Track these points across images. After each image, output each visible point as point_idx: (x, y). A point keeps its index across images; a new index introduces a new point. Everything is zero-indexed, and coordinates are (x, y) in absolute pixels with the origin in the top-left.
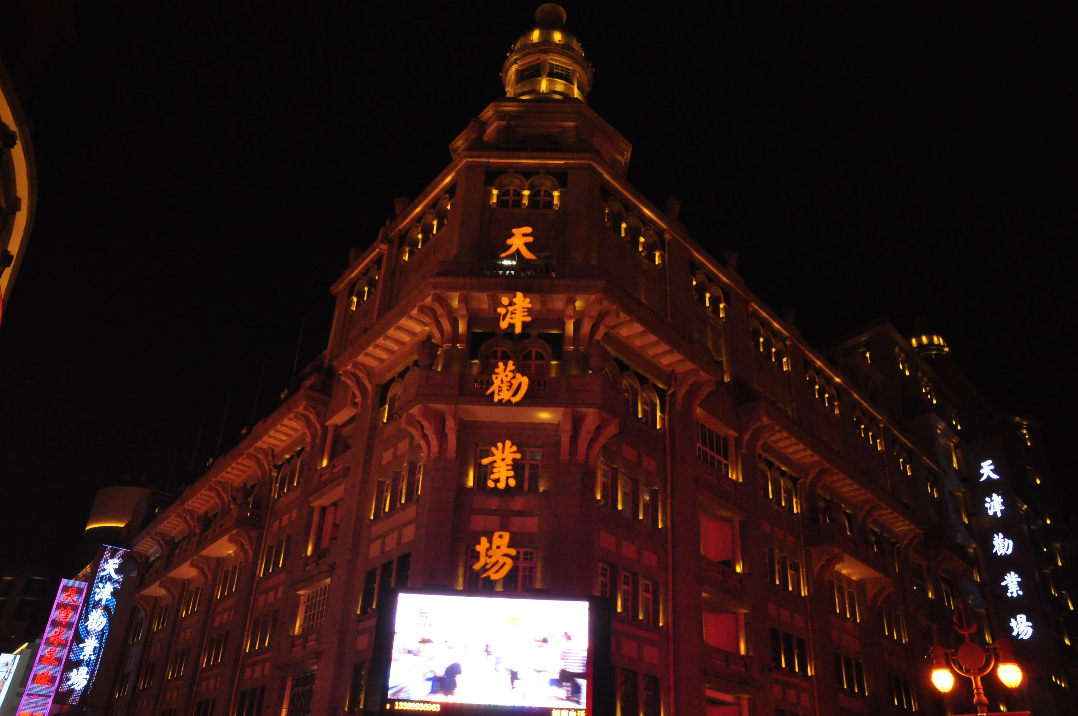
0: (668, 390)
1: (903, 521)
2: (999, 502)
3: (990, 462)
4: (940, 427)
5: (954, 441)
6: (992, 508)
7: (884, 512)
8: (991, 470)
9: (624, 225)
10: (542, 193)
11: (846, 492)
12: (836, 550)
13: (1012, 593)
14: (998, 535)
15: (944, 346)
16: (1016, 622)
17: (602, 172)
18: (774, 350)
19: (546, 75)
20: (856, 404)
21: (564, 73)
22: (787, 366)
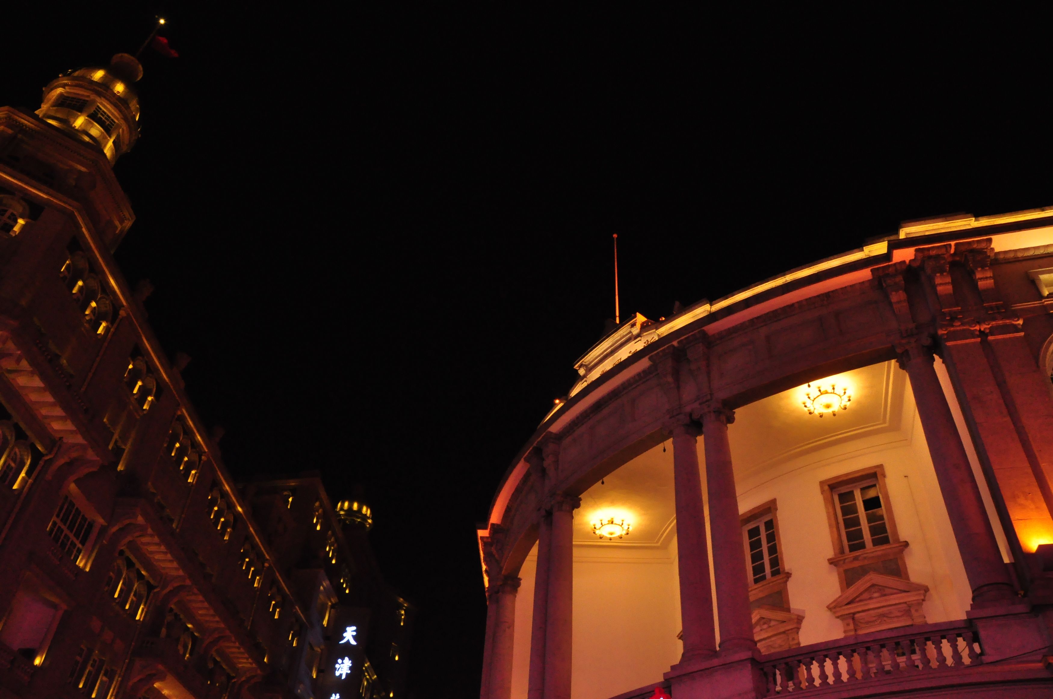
0: (47, 455)
1: (247, 659)
2: (348, 666)
3: (354, 628)
4: (324, 584)
5: (333, 601)
6: (340, 670)
7: (232, 644)
8: (353, 636)
9: (80, 283)
10: (8, 214)
11: (201, 615)
12: (161, 667)
14: (336, 695)
15: (369, 518)
17: (82, 225)
18: (186, 459)
19: (87, 115)
20: (248, 538)
21: (108, 123)
22: (193, 479)
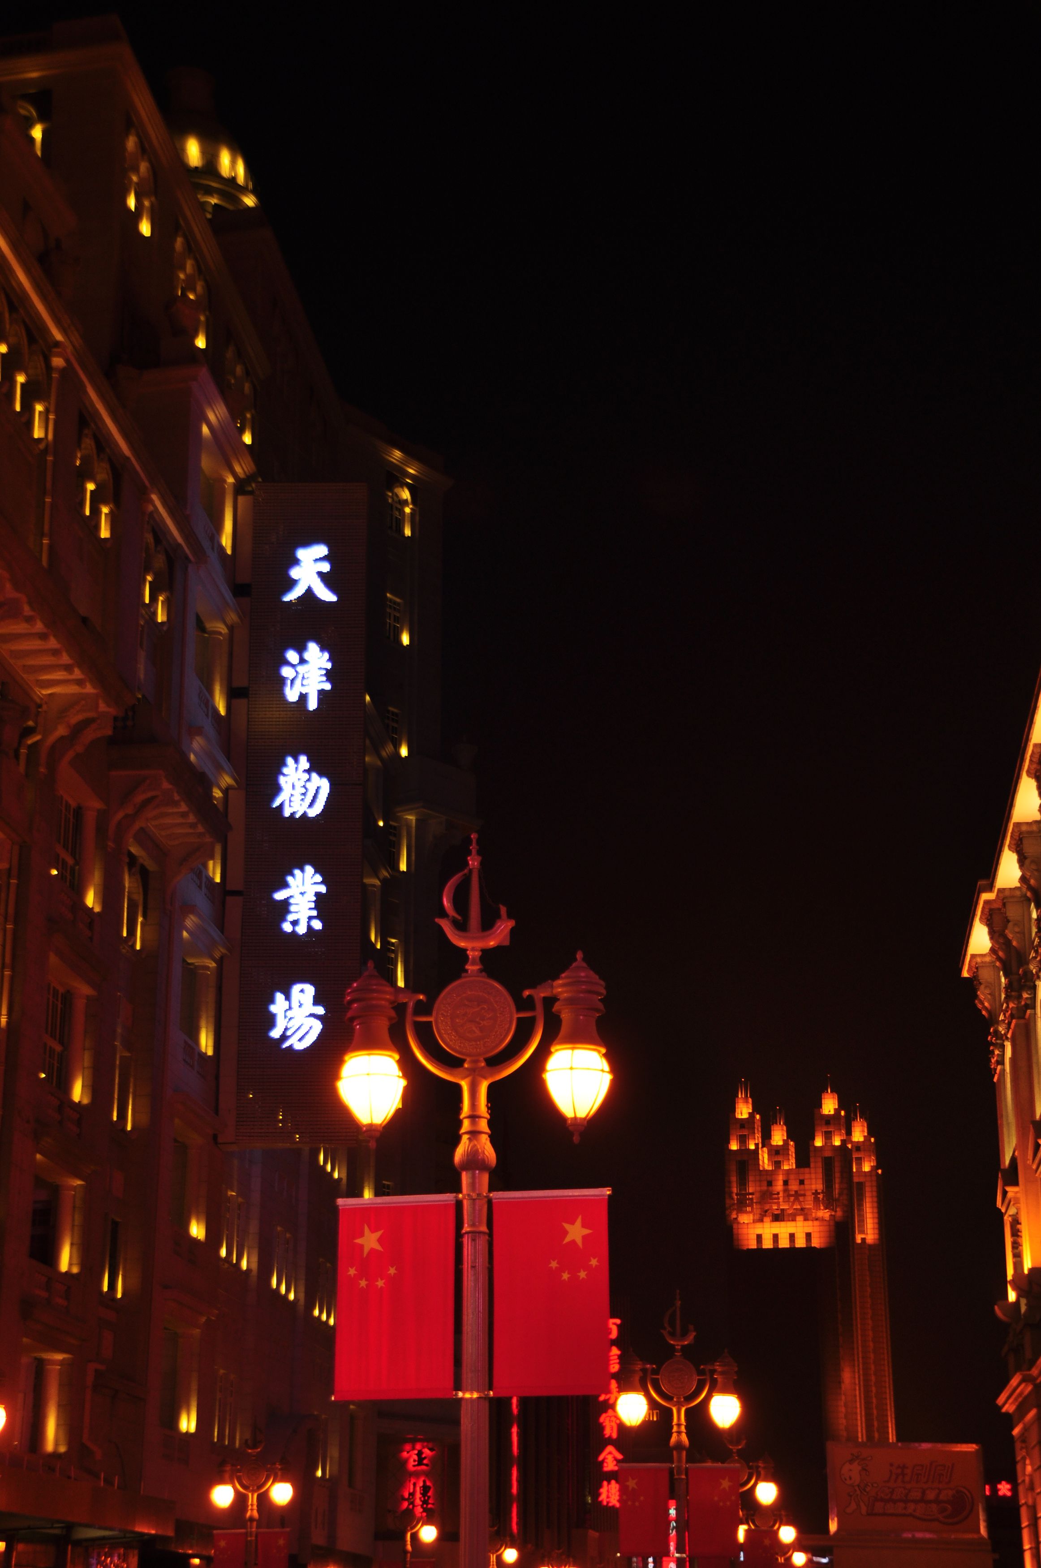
1: (68, 668)
2: (320, 668)
3: (321, 550)
4: (212, 417)
5: (238, 469)
6: (298, 682)
7: (20, 627)
8: (320, 574)
13: (295, 923)
14: (296, 761)
15: (243, 190)
16: (288, 1002)
